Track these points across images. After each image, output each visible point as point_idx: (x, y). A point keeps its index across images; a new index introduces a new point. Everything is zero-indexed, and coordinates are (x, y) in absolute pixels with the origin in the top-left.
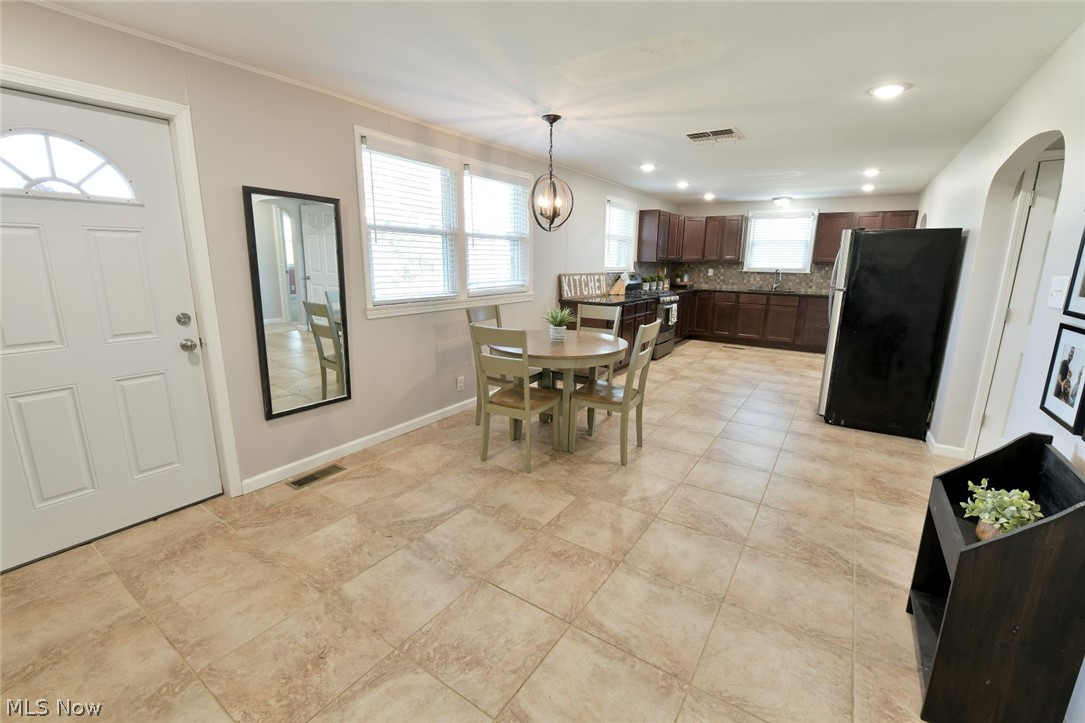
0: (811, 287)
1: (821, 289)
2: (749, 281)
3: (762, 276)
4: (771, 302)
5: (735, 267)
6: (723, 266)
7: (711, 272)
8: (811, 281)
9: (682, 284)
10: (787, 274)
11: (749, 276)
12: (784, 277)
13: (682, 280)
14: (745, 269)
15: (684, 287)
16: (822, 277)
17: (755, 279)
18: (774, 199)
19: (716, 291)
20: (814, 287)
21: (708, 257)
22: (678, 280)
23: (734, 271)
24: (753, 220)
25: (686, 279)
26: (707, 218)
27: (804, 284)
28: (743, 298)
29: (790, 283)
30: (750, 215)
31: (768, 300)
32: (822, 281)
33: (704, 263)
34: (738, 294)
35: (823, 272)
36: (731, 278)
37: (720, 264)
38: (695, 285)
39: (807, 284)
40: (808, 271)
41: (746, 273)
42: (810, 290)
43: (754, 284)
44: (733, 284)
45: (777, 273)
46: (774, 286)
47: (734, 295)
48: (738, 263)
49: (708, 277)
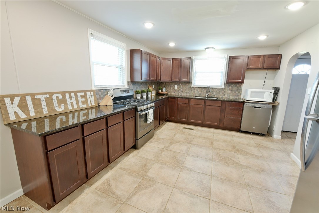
0: (224, 95)
1: (229, 96)
2: (194, 92)
3: (201, 89)
4: (207, 104)
5: (187, 84)
6: (182, 84)
7: (176, 87)
8: (225, 92)
9: (162, 93)
10: (213, 88)
11: (194, 89)
12: (212, 90)
13: (162, 91)
14: (192, 86)
15: (163, 95)
16: (230, 90)
17: (197, 91)
18: (206, 49)
19: (178, 98)
20: (226, 95)
21: (174, 79)
22: (160, 91)
23: (187, 86)
24: (195, 61)
25: (164, 90)
26: (173, 59)
27: (221, 93)
28: (192, 101)
29: (214, 93)
30: (194, 58)
31: (205, 102)
32: (230, 92)
33: (172, 82)
34: (189, 99)
35: (230, 87)
36: (186, 90)
37: (180, 83)
38: (169, 93)
39: (223, 93)
40: (223, 87)
41: (193, 87)
42: (224, 97)
43: (197, 93)
44: (187, 93)
45: (208, 88)
46: (207, 94)
47: (187, 100)
48: (189, 82)
49: (175, 89)
